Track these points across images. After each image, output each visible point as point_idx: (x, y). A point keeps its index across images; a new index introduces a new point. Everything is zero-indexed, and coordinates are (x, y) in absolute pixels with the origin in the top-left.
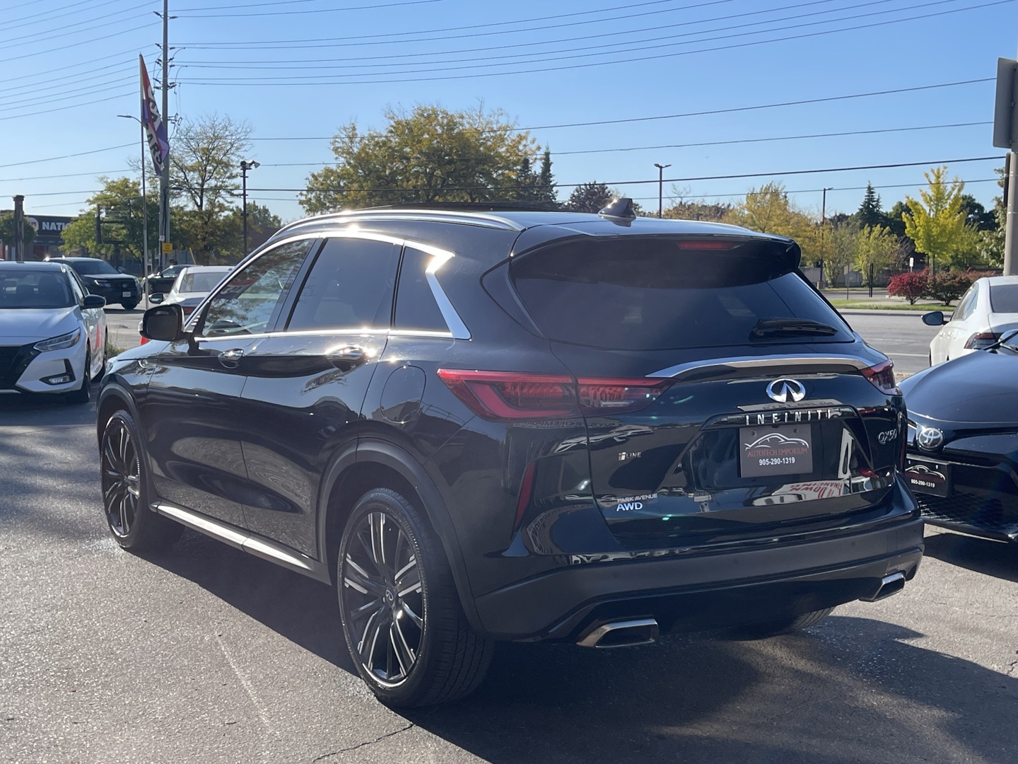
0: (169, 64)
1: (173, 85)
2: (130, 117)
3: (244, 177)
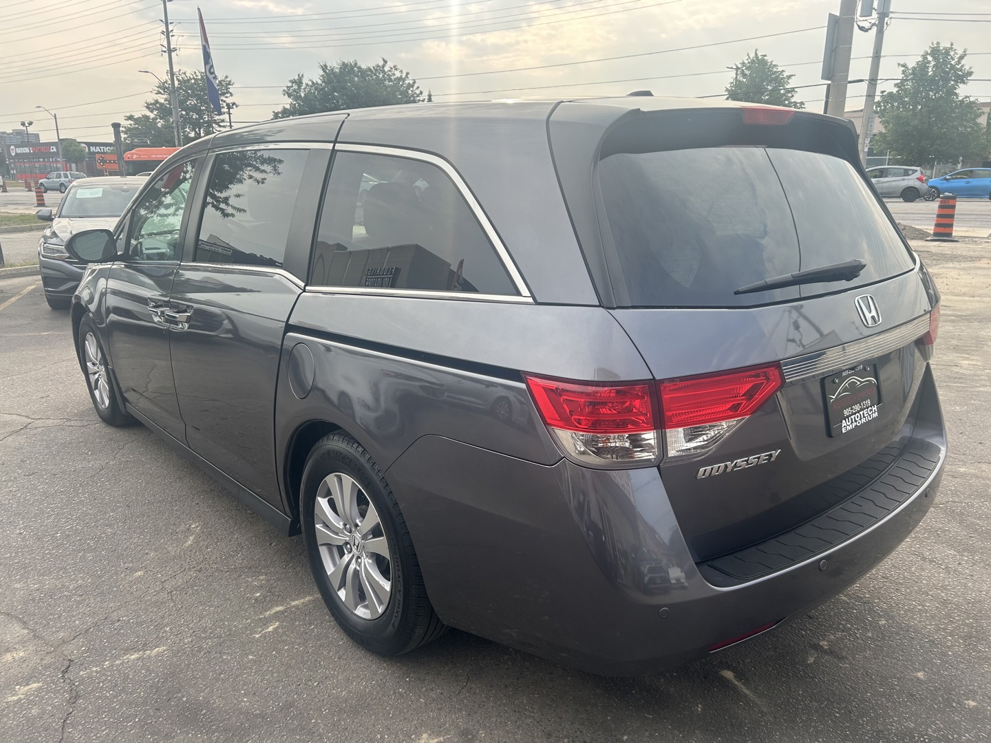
0: (171, 34)
1: (175, 50)
2: (147, 72)
3: (229, 114)
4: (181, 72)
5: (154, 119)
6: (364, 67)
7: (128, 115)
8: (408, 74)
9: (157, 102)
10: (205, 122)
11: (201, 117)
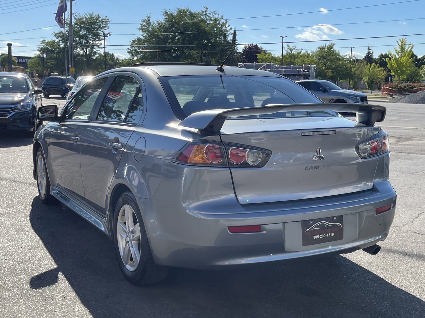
3: (105, 40)
4: (77, 14)
5: (58, 42)
6: (193, 12)
7: (42, 40)
8: (222, 16)
9: (61, 32)
10: (90, 45)
11: (88, 42)
